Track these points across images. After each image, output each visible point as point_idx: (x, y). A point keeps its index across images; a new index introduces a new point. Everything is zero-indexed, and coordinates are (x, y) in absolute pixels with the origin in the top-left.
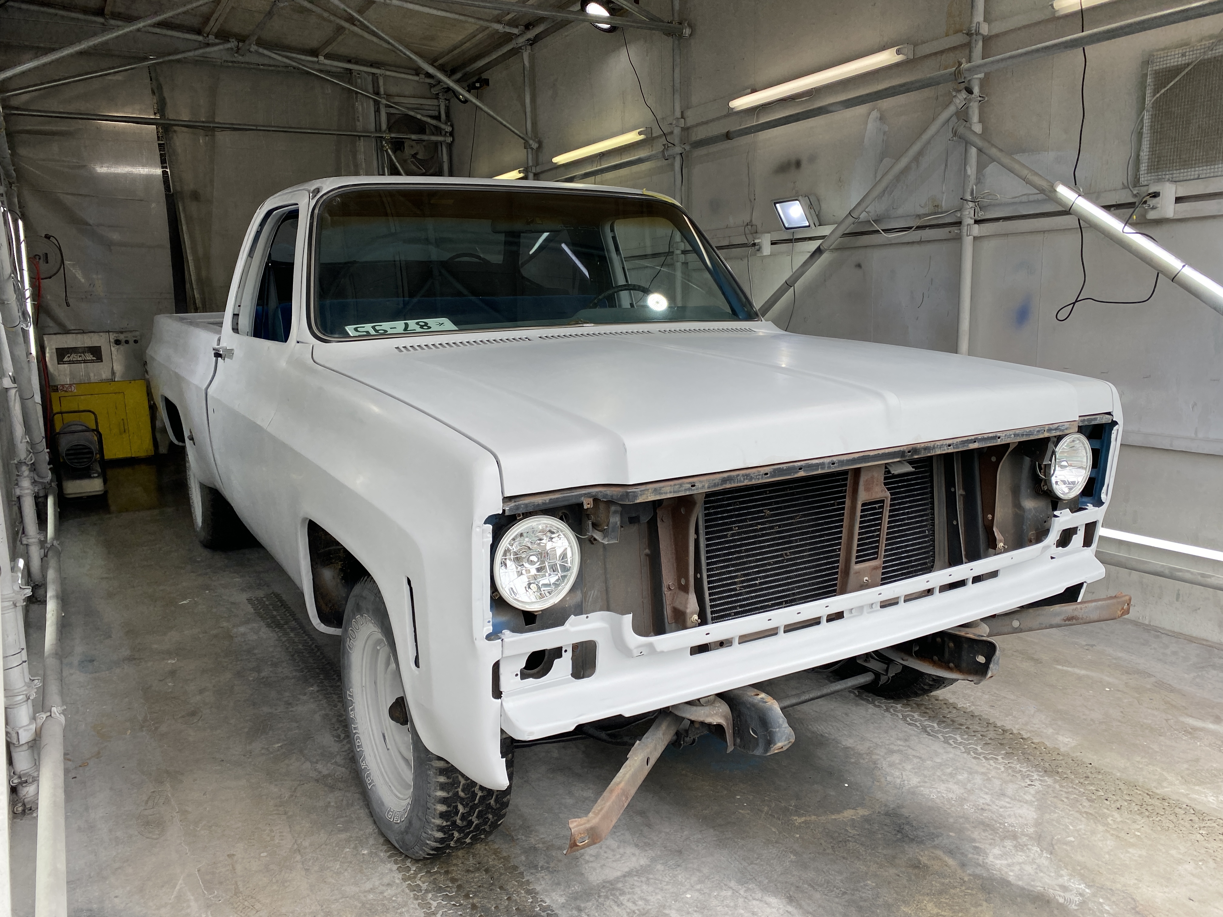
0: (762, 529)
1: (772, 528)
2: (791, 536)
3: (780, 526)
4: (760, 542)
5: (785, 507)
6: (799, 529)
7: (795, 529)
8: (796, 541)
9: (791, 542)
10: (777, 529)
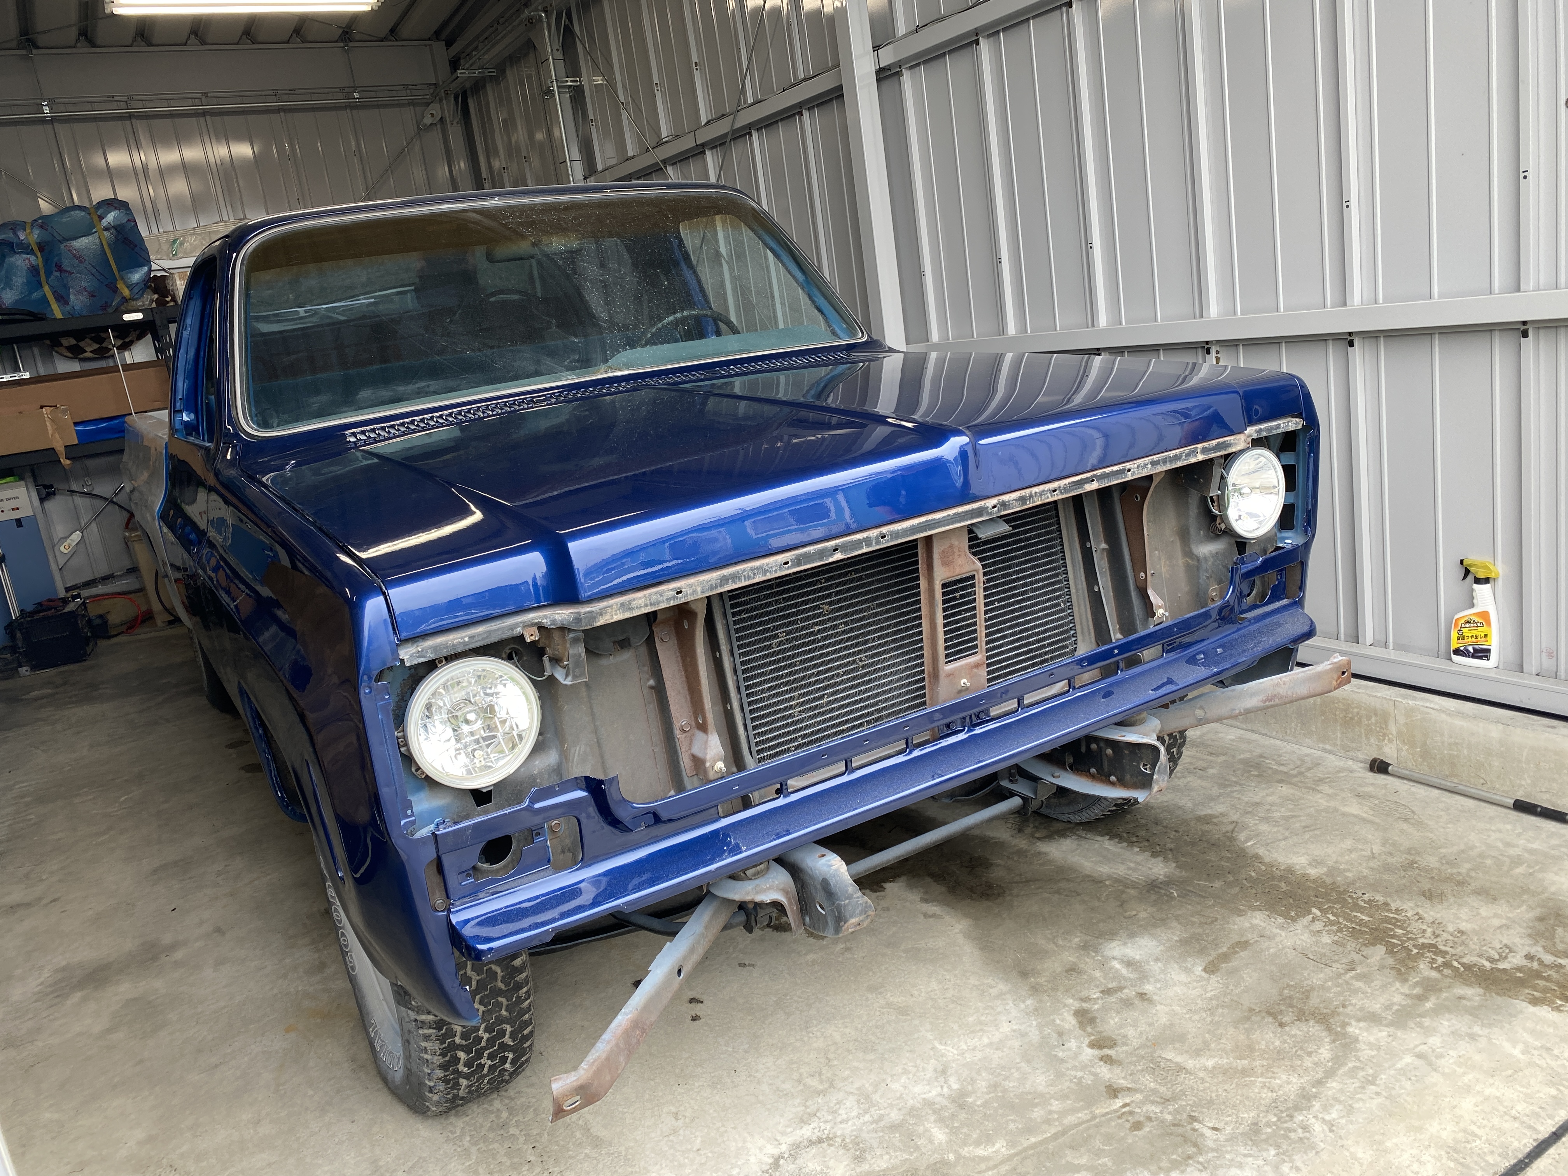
0: (820, 631)
1: (836, 627)
2: (864, 635)
3: (846, 624)
4: (822, 648)
5: (852, 597)
6: (874, 623)
7: (869, 625)
8: (873, 640)
9: (866, 642)
10: (842, 628)
